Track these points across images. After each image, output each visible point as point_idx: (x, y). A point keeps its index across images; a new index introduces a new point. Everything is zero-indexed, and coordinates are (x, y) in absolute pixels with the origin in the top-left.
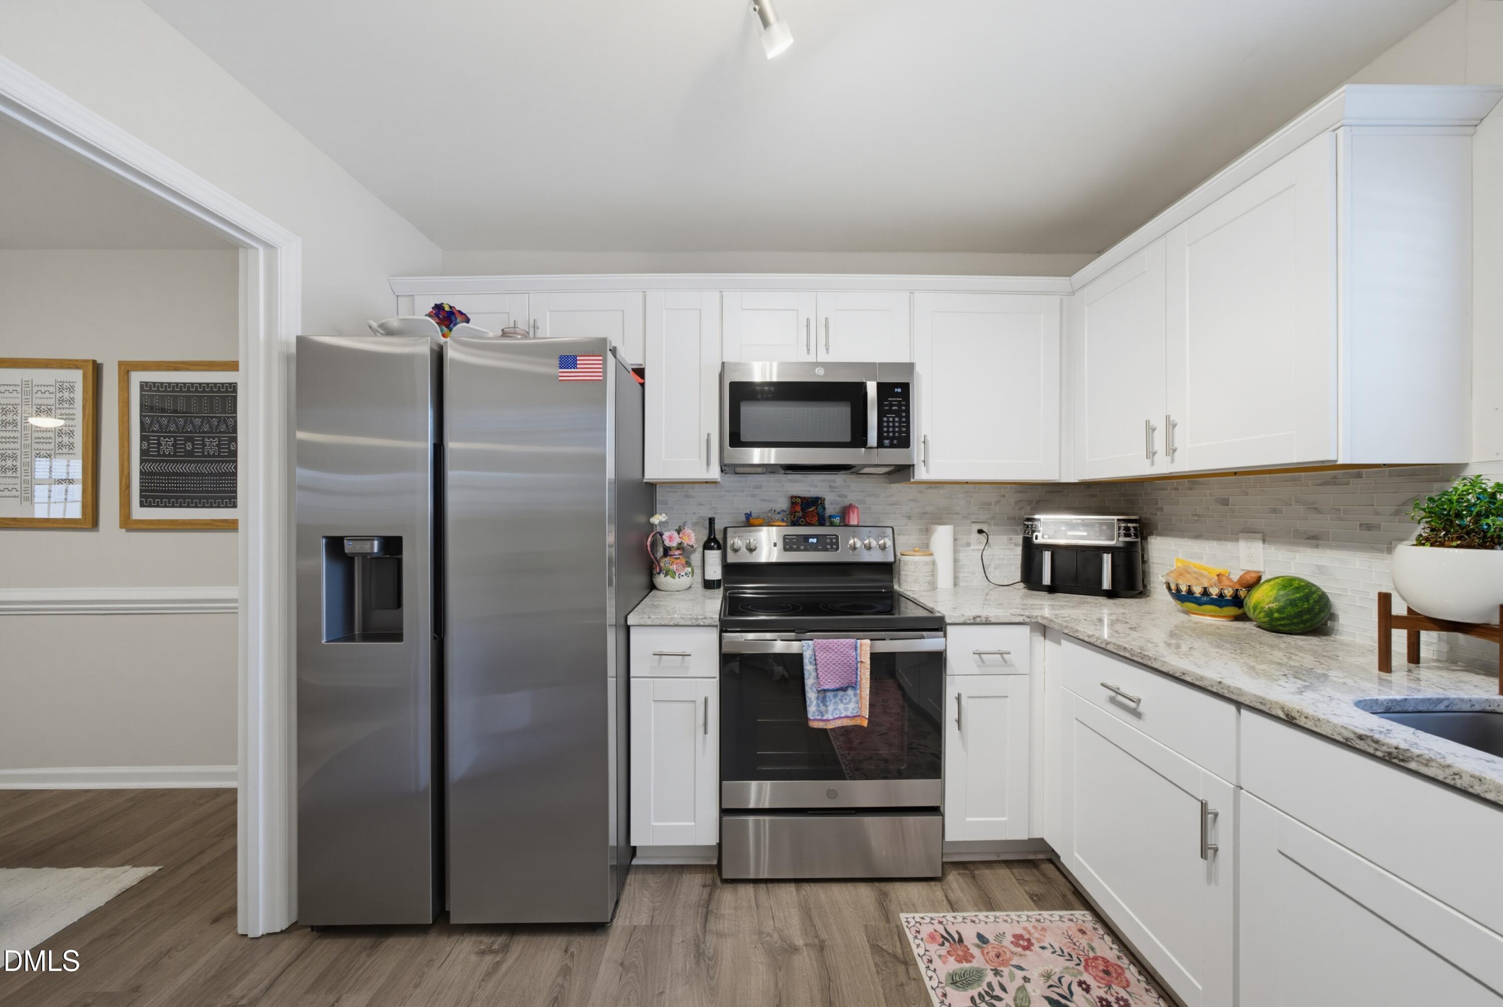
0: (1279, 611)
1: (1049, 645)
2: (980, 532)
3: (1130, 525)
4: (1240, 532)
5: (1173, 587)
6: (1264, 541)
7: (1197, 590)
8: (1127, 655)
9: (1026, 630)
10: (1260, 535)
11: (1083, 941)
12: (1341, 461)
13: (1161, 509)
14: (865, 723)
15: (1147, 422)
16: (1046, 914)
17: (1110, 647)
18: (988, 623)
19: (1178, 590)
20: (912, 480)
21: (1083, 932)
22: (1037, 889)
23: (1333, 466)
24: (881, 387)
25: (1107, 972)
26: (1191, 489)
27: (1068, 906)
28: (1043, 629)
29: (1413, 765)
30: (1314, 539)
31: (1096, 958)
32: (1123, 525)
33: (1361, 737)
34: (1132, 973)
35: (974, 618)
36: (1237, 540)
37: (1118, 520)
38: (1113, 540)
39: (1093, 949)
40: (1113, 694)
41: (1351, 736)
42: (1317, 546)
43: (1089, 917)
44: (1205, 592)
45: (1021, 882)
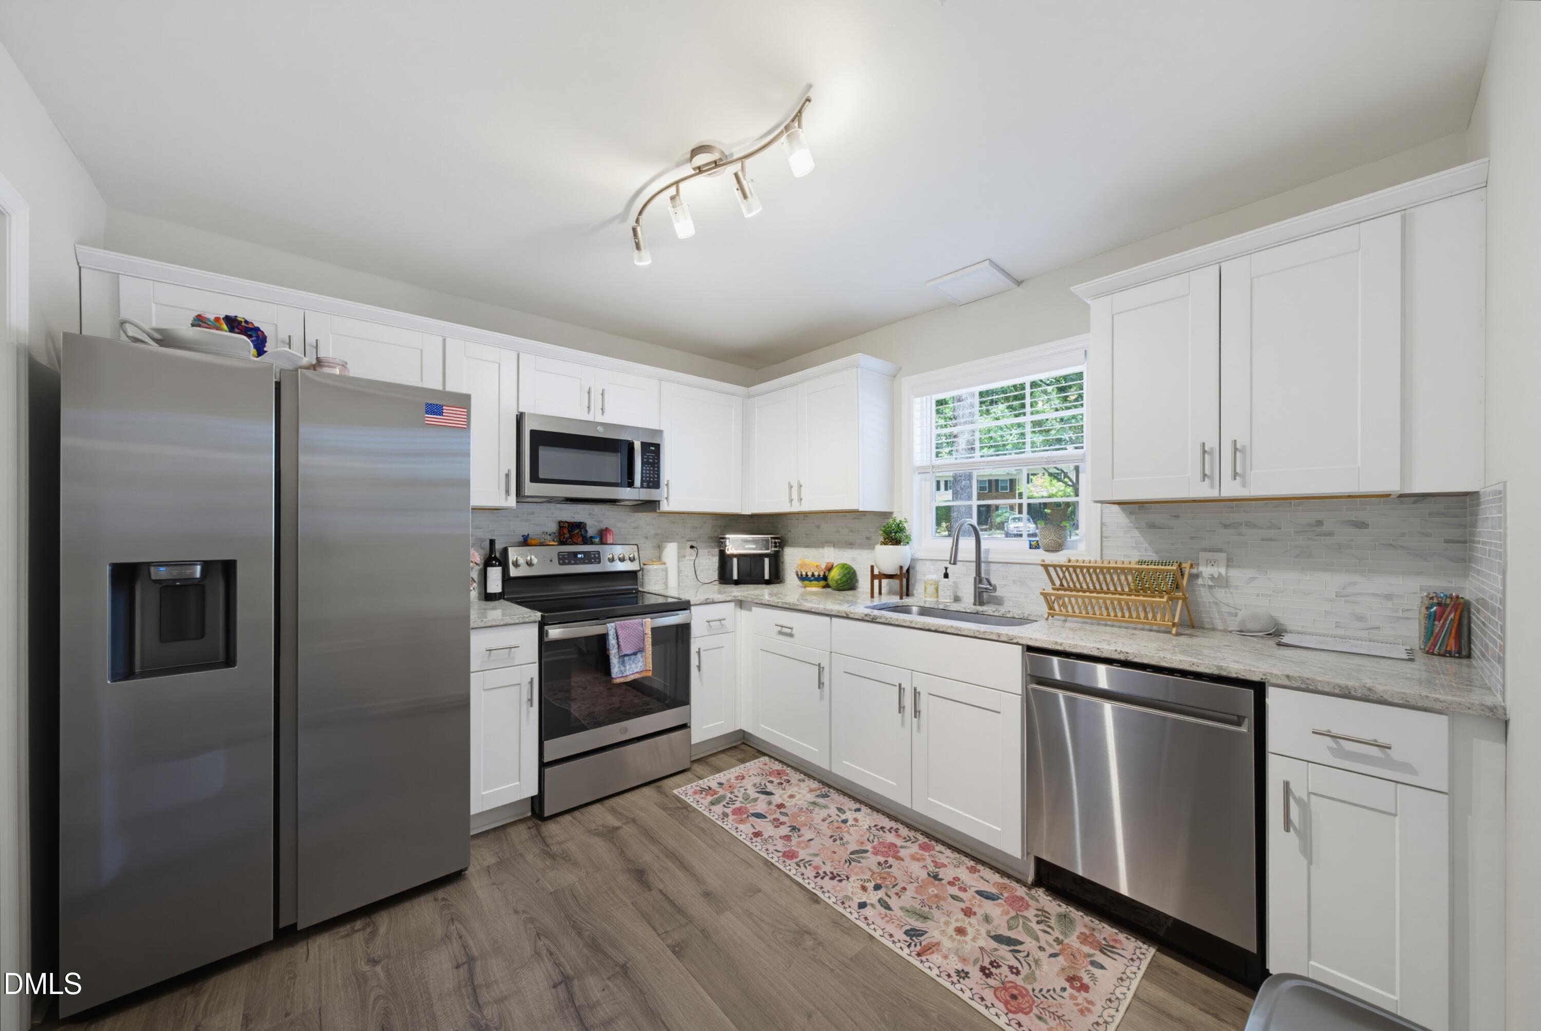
0: (840, 580)
1: (744, 613)
2: (692, 547)
3: (776, 540)
4: (826, 543)
5: (799, 573)
6: (834, 547)
7: (810, 574)
8: (787, 606)
9: (732, 604)
10: (832, 544)
11: (767, 767)
12: (860, 510)
13: (790, 531)
14: (650, 674)
15: (789, 483)
16: (748, 764)
17: (779, 605)
18: (713, 603)
19: (802, 575)
20: (658, 511)
21: (766, 764)
22: (739, 757)
23: (857, 511)
24: (643, 444)
25: (779, 774)
26: (805, 519)
27: (756, 758)
28: (741, 604)
29: (878, 620)
30: (851, 545)
31: (773, 771)
32: (773, 541)
33: (866, 615)
34: (789, 770)
35: (706, 600)
36: (823, 547)
37: (772, 538)
38: (768, 549)
39: (771, 768)
40: (779, 628)
41: (863, 616)
42: (852, 548)
43: (767, 758)
44: (813, 575)
45: (732, 756)
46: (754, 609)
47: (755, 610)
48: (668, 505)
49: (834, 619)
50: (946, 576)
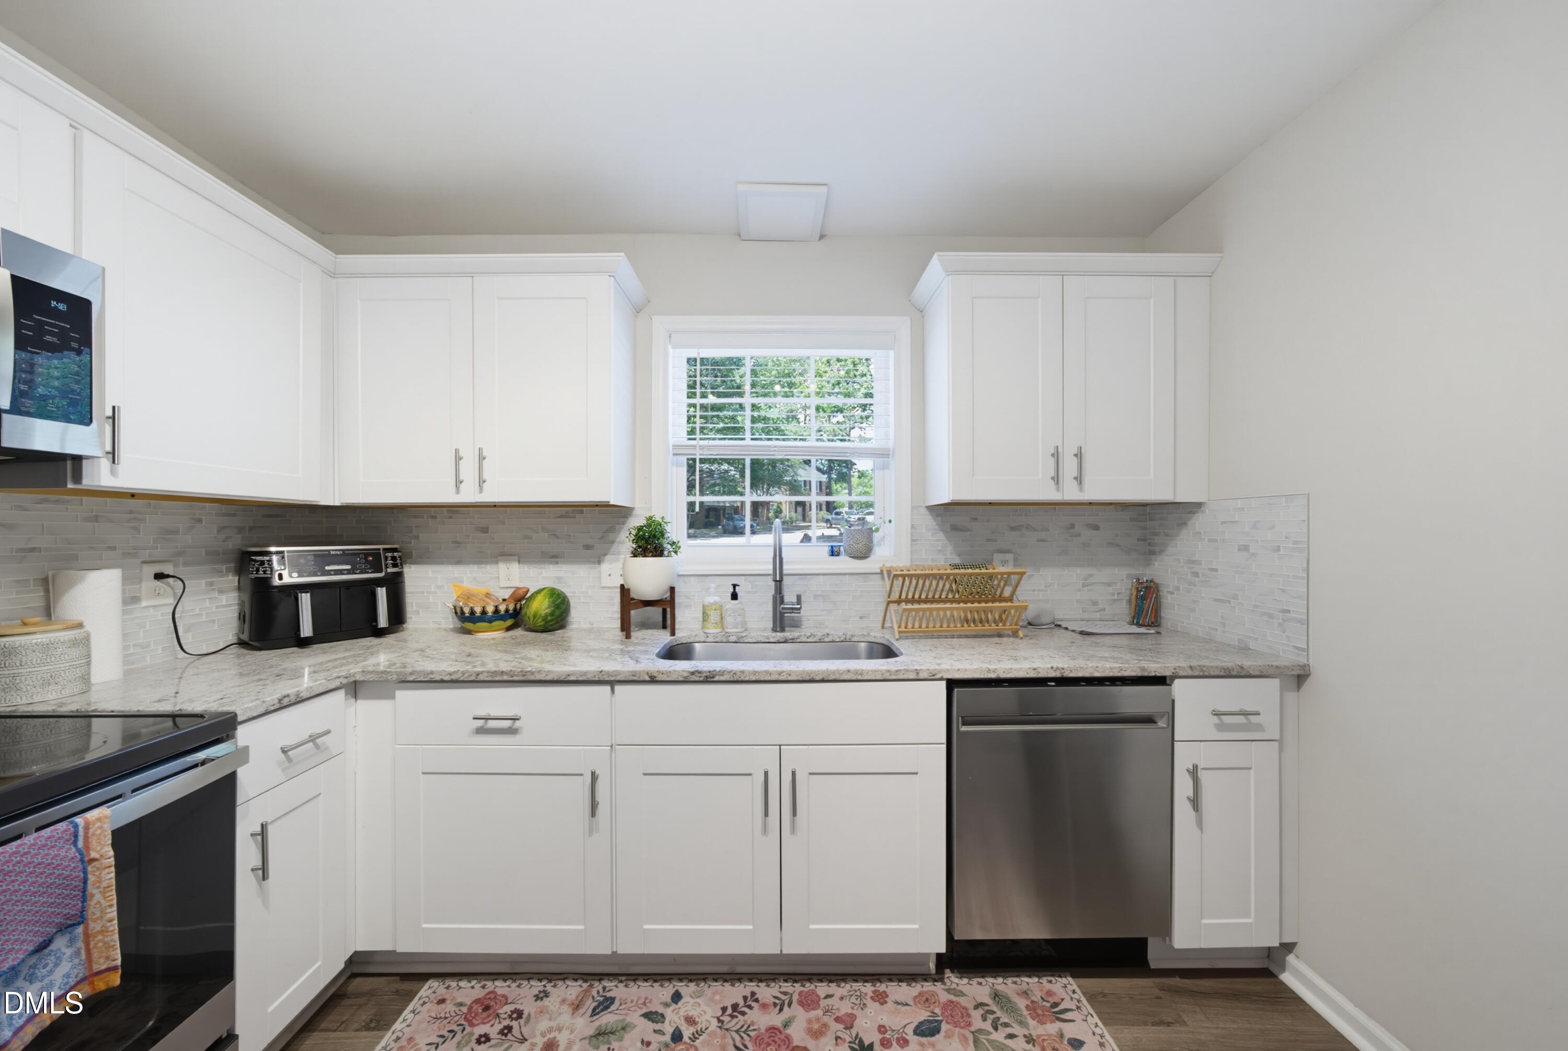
2: (159, 576)
3: (396, 554)
4: (500, 555)
5: (458, 611)
6: (519, 562)
7: (478, 610)
8: (505, 678)
9: (341, 694)
10: (516, 557)
11: (449, 1007)
13: (417, 537)
15: (457, 451)
16: (398, 1025)
18: (300, 701)
19: (463, 613)
20: (70, 486)
21: (442, 1001)
22: (364, 1016)
24: (17, 285)
25: (487, 1008)
26: (451, 518)
27: (409, 996)
28: (354, 689)
29: (717, 678)
30: (554, 558)
31: (470, 1008)
32: (390, 555)
34: (500, 987)
35: (280, 700)
36: (497, 563)
37: (384, 549)
38: (381, 571)
39: (461, 1004)
42: (557, 563)
43: (433, 983)
44: (497, 611)
45: (342, 1026)
46: (399, 694)
47: (402, 695)
48: (113, 473)
49: (618, 688)
50: (734, 596)
